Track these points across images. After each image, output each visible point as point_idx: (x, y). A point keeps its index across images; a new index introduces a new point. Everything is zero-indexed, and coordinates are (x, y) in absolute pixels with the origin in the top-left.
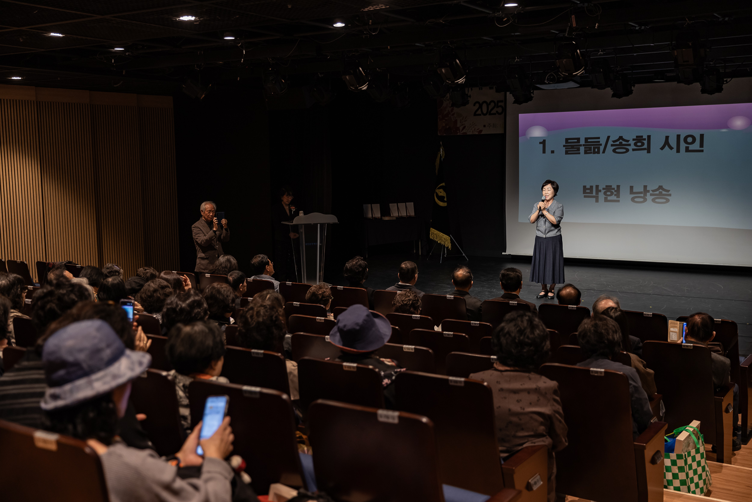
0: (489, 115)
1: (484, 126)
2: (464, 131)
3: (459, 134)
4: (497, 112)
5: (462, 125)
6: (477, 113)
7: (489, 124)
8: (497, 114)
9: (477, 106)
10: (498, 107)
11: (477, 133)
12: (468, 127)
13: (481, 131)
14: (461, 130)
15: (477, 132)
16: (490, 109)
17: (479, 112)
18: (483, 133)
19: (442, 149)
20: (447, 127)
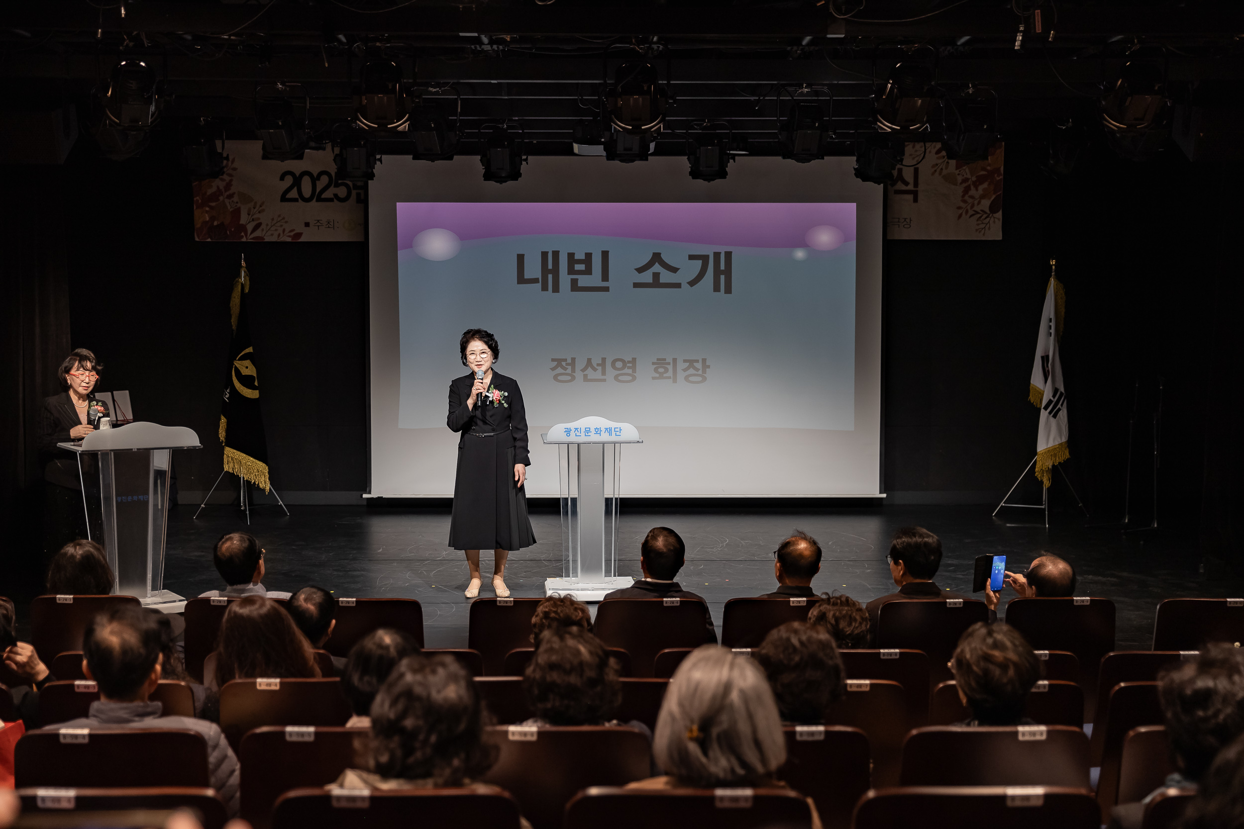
0: (317, 201)
1: (307, 225)
2: (258, 233)
3: (244, 240)
4: (336, 195)
5: (253, 220)
6: (288, 196)
7: (318, 221)
8: (335, 200)
9: (289, 180)
10: (337, 185)
11: (289, 240)
12: (267, 225)
13: (299, 235)
14: (249, 232)
15: (289, 236)
16: (318, 191)
17: (294, 194)
18: (303, 239)
19: (245, 272)
20: (215, 223)
